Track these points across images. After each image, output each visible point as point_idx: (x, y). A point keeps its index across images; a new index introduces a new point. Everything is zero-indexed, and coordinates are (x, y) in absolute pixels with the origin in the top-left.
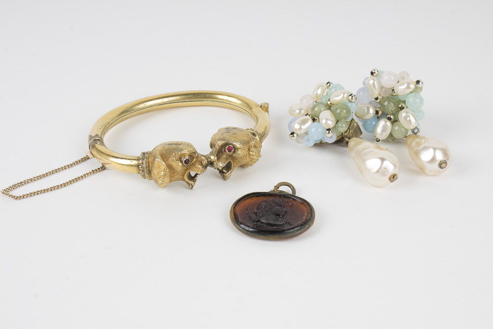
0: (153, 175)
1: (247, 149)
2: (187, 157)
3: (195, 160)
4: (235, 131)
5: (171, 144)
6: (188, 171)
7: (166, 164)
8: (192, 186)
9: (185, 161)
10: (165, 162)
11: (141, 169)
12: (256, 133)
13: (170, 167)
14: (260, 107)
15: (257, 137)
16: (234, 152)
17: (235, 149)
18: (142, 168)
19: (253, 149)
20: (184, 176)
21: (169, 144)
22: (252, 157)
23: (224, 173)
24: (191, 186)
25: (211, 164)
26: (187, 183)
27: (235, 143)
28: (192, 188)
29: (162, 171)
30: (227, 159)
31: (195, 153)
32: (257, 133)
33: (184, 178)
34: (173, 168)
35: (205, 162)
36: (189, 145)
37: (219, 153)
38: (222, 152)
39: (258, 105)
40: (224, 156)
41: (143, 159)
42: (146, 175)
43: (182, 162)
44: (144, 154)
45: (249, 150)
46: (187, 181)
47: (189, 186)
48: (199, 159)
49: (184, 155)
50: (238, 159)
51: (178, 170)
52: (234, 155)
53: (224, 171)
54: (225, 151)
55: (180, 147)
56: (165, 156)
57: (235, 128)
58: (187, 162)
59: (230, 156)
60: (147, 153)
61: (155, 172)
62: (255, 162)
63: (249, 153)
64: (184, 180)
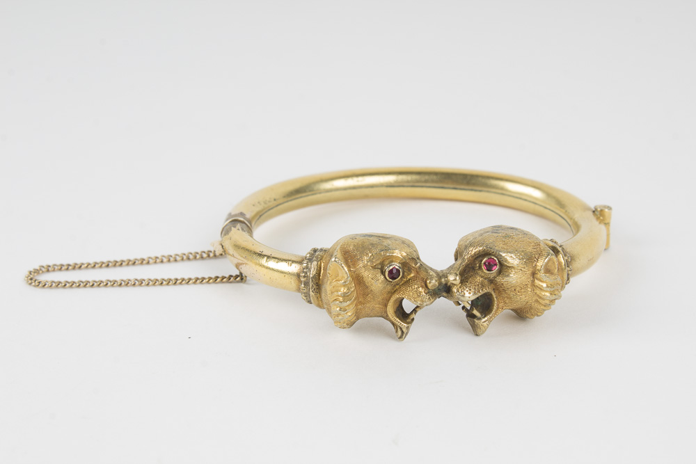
0: (323, 295)
1: (530, 272)
2: (396, 265)
3: (412, 275)
4: (510, 233)
5: (371, 236)
6: (396, 296)
7: (350, 270)
8: (403, 332)
9: (391, 272)
10: (349, 267)
11: (302, 279)
12: (560, 249)
13: (359, 280)
14: (591, 213)
15: (561, 258)
16: (500, 272)
17: (504, 268)
18: (304, 277)
19: (541, 275)
20: (386, 306)
21: (366, 235)
22: (538, 292)
23: (474, 316)
24: (400, 333)
25: (447, 290)
26: (393, 324)
27: (503, 255)
28: (400, 338)
29: (341, 286)
30: (483, 286)
31: (416, 259)
32: (563, 249)
33: (386, 312)
34: (365, 285)
35: (433, 283)
36: (406, 244)
37: (467, 272)
38: (473, 268)
39: (588, 209)
40: (479, 279)
41: (310, 260)
42: (311, 293)
43: (383, 273)
44: (315, 251)
45: (534, 274)
46: (392, 319)
47: (397, 332)
48: (423, 274)
49: (391, 259)
50: (508, 292)
51: (373, 288)
52: (499, 279)
53: (475, 312)
54: (480, 267)
55: (386, 242)
56: (349, 257)
57: (512, 228)
58: (393, 275)
59: (492, 281)
60: (321, 250)
61: (328, 287)
62: (547, 306)
63: (533, 281)
64: (386, 318)
